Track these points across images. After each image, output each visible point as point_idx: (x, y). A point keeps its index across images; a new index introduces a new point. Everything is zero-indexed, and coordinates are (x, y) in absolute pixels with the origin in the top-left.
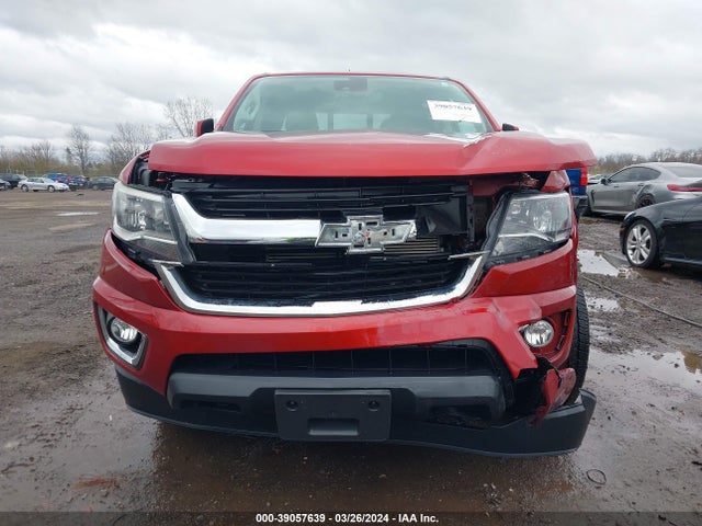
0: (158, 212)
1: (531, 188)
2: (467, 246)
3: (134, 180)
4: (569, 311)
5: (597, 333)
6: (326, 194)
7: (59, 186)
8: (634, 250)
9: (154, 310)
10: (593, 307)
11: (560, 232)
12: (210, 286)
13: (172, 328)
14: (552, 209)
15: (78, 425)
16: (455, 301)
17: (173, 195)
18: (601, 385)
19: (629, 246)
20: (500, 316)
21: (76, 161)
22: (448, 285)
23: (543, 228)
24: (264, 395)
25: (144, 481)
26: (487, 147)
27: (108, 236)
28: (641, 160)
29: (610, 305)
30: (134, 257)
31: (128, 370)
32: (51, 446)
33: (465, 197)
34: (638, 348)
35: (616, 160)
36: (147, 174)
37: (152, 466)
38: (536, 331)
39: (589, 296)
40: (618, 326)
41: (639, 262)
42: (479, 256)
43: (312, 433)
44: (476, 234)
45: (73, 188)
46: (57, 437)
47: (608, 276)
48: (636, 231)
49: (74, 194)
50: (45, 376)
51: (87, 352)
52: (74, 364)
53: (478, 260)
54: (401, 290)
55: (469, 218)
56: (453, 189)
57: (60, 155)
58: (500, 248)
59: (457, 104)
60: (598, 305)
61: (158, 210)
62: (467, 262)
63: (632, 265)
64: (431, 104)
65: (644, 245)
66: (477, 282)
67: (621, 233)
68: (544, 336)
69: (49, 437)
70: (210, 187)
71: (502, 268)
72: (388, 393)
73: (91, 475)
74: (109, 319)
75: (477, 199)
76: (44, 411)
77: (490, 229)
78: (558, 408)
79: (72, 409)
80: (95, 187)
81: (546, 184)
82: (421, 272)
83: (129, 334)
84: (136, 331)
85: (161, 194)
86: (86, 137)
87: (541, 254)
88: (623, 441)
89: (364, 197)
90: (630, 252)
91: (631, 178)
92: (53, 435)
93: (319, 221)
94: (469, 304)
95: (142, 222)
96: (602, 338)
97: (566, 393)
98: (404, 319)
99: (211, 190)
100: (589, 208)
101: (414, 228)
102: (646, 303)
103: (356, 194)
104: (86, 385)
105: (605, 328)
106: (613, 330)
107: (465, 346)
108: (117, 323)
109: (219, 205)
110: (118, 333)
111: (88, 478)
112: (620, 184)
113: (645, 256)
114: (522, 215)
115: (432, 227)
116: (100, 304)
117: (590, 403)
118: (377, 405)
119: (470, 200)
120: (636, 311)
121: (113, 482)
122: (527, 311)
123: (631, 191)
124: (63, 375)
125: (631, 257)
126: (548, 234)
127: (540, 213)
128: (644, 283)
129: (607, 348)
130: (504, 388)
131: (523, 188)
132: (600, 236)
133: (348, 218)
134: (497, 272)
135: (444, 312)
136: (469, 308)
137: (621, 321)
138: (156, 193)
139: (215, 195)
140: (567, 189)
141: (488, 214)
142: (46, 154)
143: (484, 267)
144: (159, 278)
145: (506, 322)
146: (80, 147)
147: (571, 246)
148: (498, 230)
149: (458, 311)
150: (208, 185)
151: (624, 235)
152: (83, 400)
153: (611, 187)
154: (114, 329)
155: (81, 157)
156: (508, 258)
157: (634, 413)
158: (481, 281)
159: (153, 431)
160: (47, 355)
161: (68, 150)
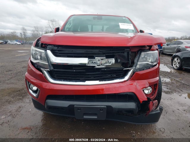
0: (43, 55)
1: (147, 50)
2: (129, 66)
3: (37, 45)
4: (157, 84)
5: (164, 88)
6: (90, 51)
7: (18, 43)
8: (175, 64)
9: (41, 82)
10: (163, 81)
11: (155, 62)
12: (57, 76)
13: (46, 88)
14: (153, 55)
15: (21, 112)
16: (125, 81)
17: (47, 50)
18: (165, 103)
19: (173, 63)
20: (137, 86)
21: (23, 36)
22: (123, 77)
23: (150, 60)
24: (71, 106)
25: (39, 128)
26: (136, 38)
27: (30, 61)
28: (178, 39)
29: (168, 80)
30: (36, 67)
31: (35, 98)
32: (14, 118)
33: (129, 52)
34: (175, 93)
35: (171, 38)
36: (40, 44)
37: (41, 124)
38: (147, 90)
39: (162, 78)
40: (170, 86)
41: (176, 68)
42: (132, 69)
43: (85, 117)
44: (131, 62)
45: (22, 44)
46: (16, 115)
47: (167, 72)
48: (176, 59)
49: (22, 46)
50: (13, 97)
51: (24, 91)
52: (21, 94)
53: (132, 70)
54: (110, 78)
55: (130, 58)
56: (125, 50)
57: (19, 35)
58: (138, 66)
59: (127, 24)
60: (164, 80)
61: (43, 54)
62: (129, 71)
63: (174, 69)
64: (120, 24)
65: (178, 63)
66: (131, 76)
67: (171, 60)
68: (149, 91)
69: (13, 115)
70: (57, 48)
71: (138, 72)
72: (105, 107)
73: (24, 126)
74: (29, 84)
75: (132, 52)
76: (13, 108)
77: (136, 61)
78: (152, 111)
79: (20, 107)
80: (28, 44)
81: (152, 48)
82: (116, 73)
83: (35, 88)
84: (37, 88)
85: (44, 50)
86: (26, 30)
87: (149, 68)
88: (170, 120)
89: (100, 52)
90: (174, 65)
91: (175, 44)
92: (14, 114)
93: (87, 58)
94: (129, 82)
95: (39, 57)
96: (165, 90)
97: (155, 107)
98: (111, 86)
99: (57, 49)
100: (163, 52)
101: (114, 61)
102: (178, 80)
103: (98, 51)
104: (24, 100)
105: (166, 87)
106: (168, 87)
107: (127, 94)
108: (32, 85)
109: (60, 53)
110: (32, 88)
111: (24, 127)
112: (172, 46)
113: (178, 66)
114: (144, 57)
115: (119, 60)
116: (27, 80)
117: (161, 109)
118: (103, 110)
119: (130, 53)
120: (174, 82)
121: (30, 128)
122: (145, 84)
123: (175, 48)
124: (18, 97)
125: (174, 67)
126: (152, 62)
127: (150, 56)
128: (177, 74)
129: (167, 93)
130: (138, 106)
131: (145, 49)
132: (166, 60)
133: (96, 58)
134: (137, 73)
135: (122, 84)
136: (129, 83)
137: (170, 85)
138: (43, 50)
139: (59, 51)
140: (157, 50)
141: (135, 57)
142: (15, 34)
143: (133, 72)
144: (43, 74)
145: (139, 88)
146: (24, 33)
147: (158, 66)
148: (138, 61)
149: (126, 84)
150: (57, 47)
151: (172, 60)
152: (23, 104)
153: (169, 46)
154: (31, 87)
155: (25, 36)
156: (140, 69)
157: (173, 112)
158: (132, 76)
159: (41, 114)
160: (14, 92)
161: (21, 33)
